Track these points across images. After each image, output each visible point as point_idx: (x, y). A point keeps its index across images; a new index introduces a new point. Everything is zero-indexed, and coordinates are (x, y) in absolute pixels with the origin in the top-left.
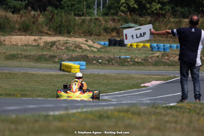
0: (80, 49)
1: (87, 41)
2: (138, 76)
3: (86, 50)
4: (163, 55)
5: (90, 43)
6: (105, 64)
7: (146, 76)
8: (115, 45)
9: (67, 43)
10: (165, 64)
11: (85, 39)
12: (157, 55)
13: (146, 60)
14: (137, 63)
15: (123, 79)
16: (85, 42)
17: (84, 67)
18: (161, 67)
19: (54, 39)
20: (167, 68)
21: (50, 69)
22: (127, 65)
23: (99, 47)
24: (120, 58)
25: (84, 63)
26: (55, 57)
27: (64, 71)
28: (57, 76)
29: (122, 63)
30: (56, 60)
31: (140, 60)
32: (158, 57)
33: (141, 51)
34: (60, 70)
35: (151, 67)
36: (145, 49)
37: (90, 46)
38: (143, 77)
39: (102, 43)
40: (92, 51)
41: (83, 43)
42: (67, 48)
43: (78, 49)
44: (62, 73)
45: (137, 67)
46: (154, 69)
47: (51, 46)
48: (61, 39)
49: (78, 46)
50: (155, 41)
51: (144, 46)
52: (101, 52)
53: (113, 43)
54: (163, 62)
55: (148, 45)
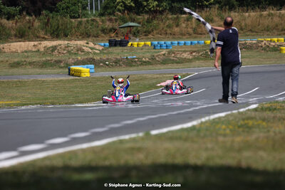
0: (82, 52)
1: (87, 43)
2: (150, 76)
3: (88, 53)
4: (169, 53)
5: (91, 45)
6: (112, 65)
7: (158, 76)
8: (115, 45)
9: (68, 46)
10: (173, 62)
11: (86, 42)
12: (163, 53)
13: (153, 58)
14: (144, 62)
15: (136, 80)
16: (85, 45)
17: (93, 71)
18: (169, 66)
19: (55, 43)
20: (175, 65)
21: (58, 74)
22: (134, 66)
23: (101, 48)
24: (127, 58)
25: (92, 66)
26: (61, 62)
27: (73, 75)
28: (68, 81)
29: (130, 63)
30: (62, 65)
31: (147, 59)
32: (164, 55)
33: (144, 50)
34: (69, 74)
35: (159, 66)
36: (147, 48)
37: (92, 49)
38: (156, 76)
39: (103, 44)
40: (95, 53)
41: (84, 46)
42: (69, 52)
43: (80, 52)
44: (71, 78)
45: (145, 67)
46: (162, 67)
47: (53, 51)
48: (62, 43)
49: (80, 49)
50: (155, 39)
51: (145, 45)
52: (104, 53)
53: (113, 44)
54: (171, 60)
55: (149, 43)
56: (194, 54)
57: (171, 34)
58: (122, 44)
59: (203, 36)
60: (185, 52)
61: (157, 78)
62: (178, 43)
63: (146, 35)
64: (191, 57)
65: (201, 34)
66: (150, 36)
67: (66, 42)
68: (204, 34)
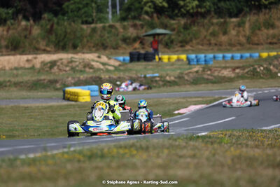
0: (90, 68)
1: (99, 57)
2: (170, 100)
3: (99, 69)
4: (204, 70)
5: (104, 59)
7: (181, 100)
8: (138, 60)
9: (72, 61)
10: (207, 81)
11: (97, 55)
12: (195, 69)
13: (180, 77)
14: (169, 82)
16: (96, 59)
17: (96, 93)
18: (202, 87)
19: (54, 57)
20: (210, 86)
21: (51, 98)
22: (155, 87)
23: (117, 64)
24: (145, 77)
25: (96, 87)
26: (56, 81)
27: (68, 99)
28: (60, 108)
30: (58, 86)
31: (172, 78)
32: (197, 72)
33: (175, 66)
34: (64, 98)
35: (188, 87)
36: (180, 63)
37: (104, 64)
38: (177, 100)
39: (121, 58)
40: (108, 71)
41: (93, 61)
42: (73, 69)
43: (87, 69)
44: (66, 103)
45: (169, 89)
46: (192, 89)
47: (51, 67)
48: (64, 56)
49: (88, 65)
50: (193, 51)
51: (178, 60)
52: (120, 71)
53: (135, 57)
54: (203, 79)
55: (184, 57)
56: (237, 71)
57: (216, 44)
58: (148, 58)
59: (260, 47)
60: (225, 68)
61: (179, 102)
62: (224, 57)
63: (182, 46)
64: (233, 75)
65: (257, 44)
66: (188, 47)
67: (70, 56)
68: (262, 44)
